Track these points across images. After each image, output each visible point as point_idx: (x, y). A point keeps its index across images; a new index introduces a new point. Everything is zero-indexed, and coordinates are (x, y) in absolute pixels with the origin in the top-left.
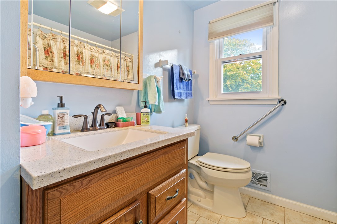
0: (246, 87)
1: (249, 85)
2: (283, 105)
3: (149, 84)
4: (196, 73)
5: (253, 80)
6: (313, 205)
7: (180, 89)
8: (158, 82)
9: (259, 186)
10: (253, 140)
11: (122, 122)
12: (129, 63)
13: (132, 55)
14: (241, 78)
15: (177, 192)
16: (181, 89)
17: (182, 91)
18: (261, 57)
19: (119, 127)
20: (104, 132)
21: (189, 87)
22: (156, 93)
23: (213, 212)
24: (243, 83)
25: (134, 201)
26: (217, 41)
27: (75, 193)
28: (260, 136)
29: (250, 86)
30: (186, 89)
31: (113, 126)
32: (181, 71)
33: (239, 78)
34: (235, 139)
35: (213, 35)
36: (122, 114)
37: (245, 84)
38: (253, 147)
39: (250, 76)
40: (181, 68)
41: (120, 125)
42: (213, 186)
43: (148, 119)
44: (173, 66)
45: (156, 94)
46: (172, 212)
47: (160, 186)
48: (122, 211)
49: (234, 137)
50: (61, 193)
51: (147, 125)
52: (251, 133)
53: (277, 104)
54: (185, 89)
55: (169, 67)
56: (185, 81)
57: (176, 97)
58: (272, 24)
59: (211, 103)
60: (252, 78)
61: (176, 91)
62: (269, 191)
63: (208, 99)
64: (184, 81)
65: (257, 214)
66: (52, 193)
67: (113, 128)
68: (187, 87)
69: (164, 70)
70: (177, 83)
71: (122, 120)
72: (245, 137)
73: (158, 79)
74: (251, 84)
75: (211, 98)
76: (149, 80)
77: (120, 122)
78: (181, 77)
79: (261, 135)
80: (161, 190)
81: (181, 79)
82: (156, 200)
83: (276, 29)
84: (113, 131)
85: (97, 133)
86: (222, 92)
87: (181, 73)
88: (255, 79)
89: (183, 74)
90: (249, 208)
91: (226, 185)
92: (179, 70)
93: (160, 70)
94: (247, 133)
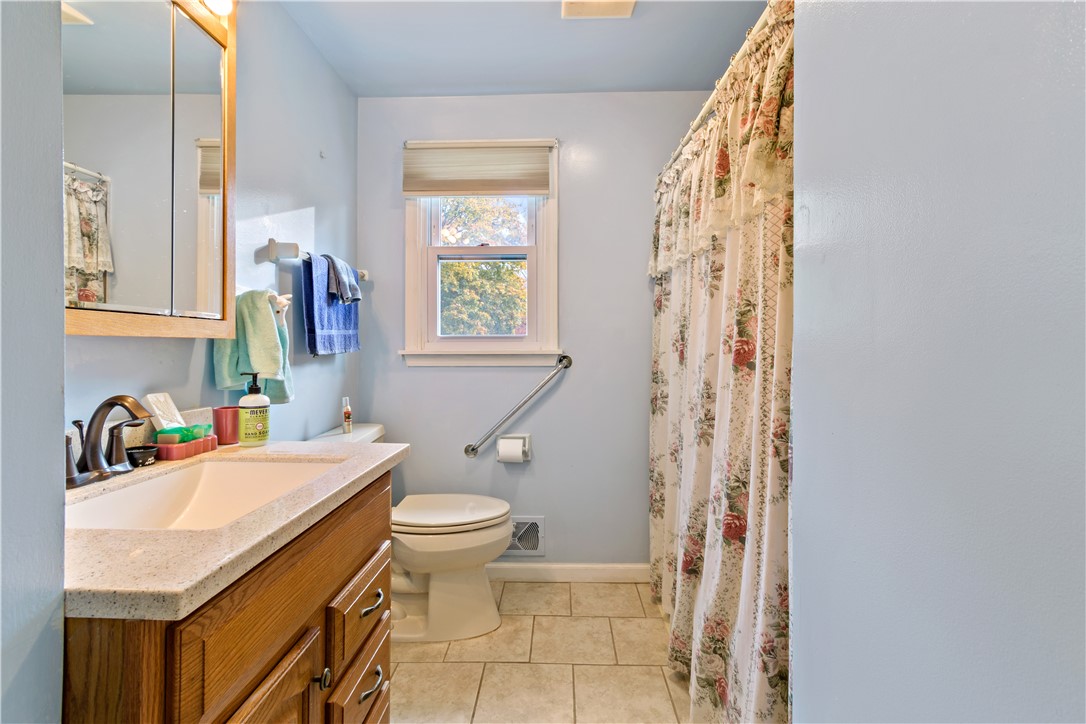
0: (468, 298)
1: (477, 293)
2: (566, 367)
3: (252, 317)
4: (366, 278)
5: (485, 282)
6: (613, 561)
7: (328, 326)
8: (278, 312)
9: (523, 552)
10: (509, 448)
11: (180, 442)
12: (93, 205)
13: (104, 178)
14: (457, 274)
15: (379, 595)
16: (330, 327)
17: (334, 332)
18: (524, 259)
19: (172, 460)
20: (134, 483)
21: (350, 320)
22: (276, 346)
23: (429, 643)
24: (461, 286)
25: (304, 633)
26: (425, 201)
27: (225, 622)
28: (524, 439)
29: (478, 298)
30: (345, 324)
31: (151, 460)
32: (332, 275)
33: (452, 273)
34: (471, 450)
35: (415, 183)
36: (168, 416)
37: (465, 291)
38: (510, 465)
39: (477, 268)
40: (332, 267)
41: (175, 453)
42: (427, 578)
43: (265, 426)
44: (310, 258)
45: (278, 349)
46: (367, 647)
47: (350, 586)
48: (289, 655)
49: (470, 446)
50: (203, 626)
51: (261, 442)
52: (506, 432)
53: (556, 366)
54: (341, 325)
55: (298, 261)
56: (344, 302)
57: (321, 351)
58: (547, 192)
59: (410, 362)
60: (483, 275)
61: (318, 331)
62: (541, 558)
63: (401, 352)
64: (341, 302)
65: (522, 612)
66: (188, 629)
67: (153, 464)
68: (345, 319)
69: (282, 269)
70: (321, 309)
71: (177, 437)
72: (495, 443)
73: (280, 303)
74: (480, 291)
75: (411, 348)
76: (251, 305)
77: (173, 443)
78: (334, 290)
79: (527, 435)
80: (351, 596)
81: (332, 298)
82: (344, 621)
83: (553, 203)
84: (159, 475)
85: (111, 486)
86: (439, 334)
87: (333, 281)
88: (491, 279)
89: (339, 282)
90: (506, 606)
91: (456, 565)
92: (326, 271)
93: (268, 269)
94: (497, 433)
